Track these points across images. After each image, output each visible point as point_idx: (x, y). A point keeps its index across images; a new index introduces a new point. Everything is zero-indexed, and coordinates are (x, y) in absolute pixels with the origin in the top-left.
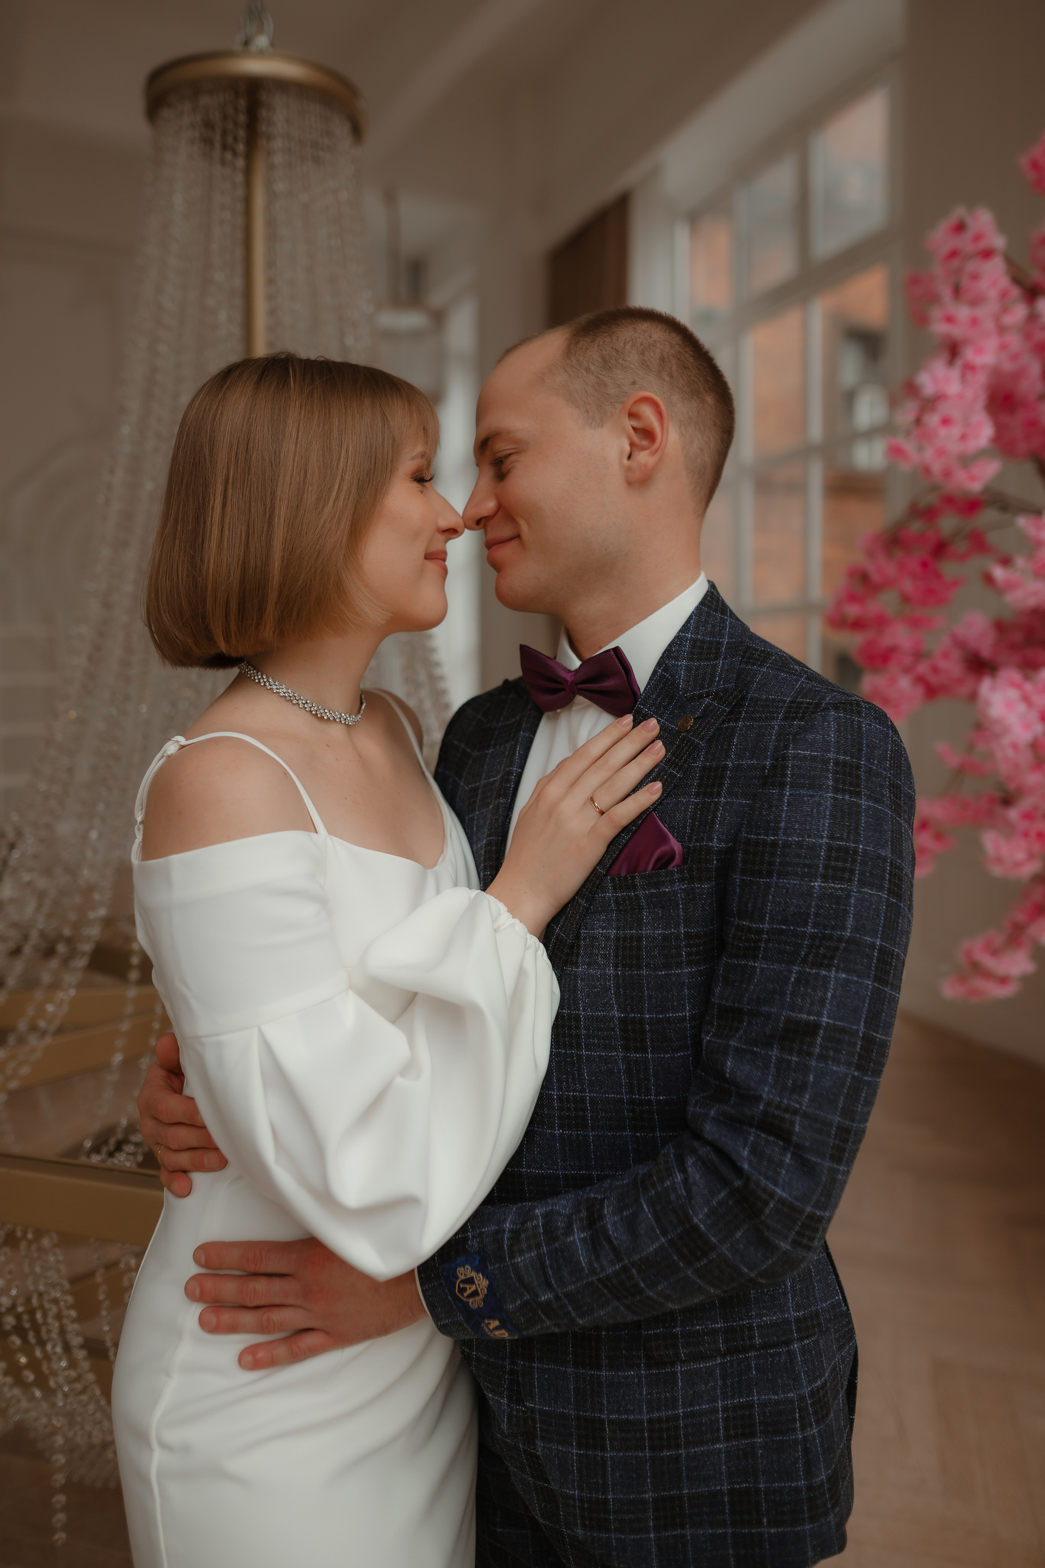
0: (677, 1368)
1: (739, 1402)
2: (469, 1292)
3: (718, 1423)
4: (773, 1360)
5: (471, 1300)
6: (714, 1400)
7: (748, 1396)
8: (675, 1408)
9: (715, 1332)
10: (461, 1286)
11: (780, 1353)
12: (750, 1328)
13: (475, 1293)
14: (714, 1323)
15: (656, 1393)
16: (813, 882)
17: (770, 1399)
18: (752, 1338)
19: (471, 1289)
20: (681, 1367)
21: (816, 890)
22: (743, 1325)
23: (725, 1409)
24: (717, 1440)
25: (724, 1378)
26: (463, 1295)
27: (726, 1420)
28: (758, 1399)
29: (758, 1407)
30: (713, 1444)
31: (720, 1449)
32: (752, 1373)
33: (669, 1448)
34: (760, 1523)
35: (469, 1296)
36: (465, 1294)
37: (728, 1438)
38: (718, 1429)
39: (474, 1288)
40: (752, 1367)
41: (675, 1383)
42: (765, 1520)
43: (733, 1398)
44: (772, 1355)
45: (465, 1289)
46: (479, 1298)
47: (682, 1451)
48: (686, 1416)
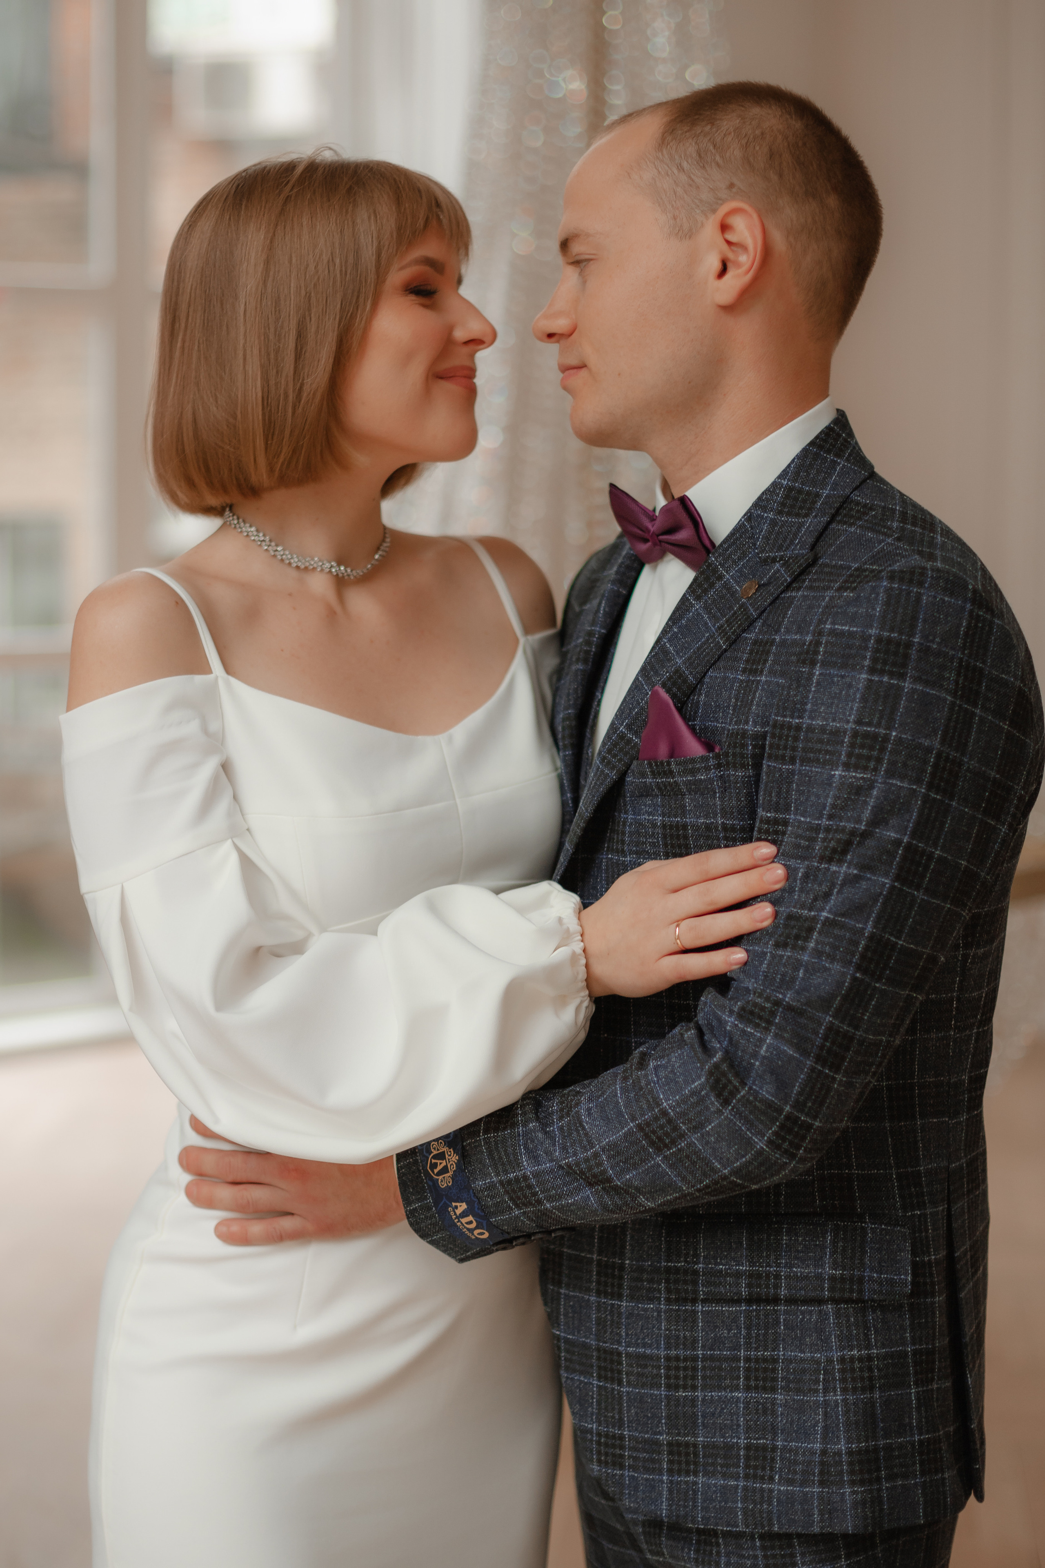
0: (698, 1306)
1: (762, 1355)
2: (439, 1168)
3: (739, 1371)
4: (804, 1318)
5: (440, 1177)
6: (737, 1347)
7: (774, 1351)
8: (694, 1349)
9: (738, 1275)
10: (433, 1161)
11: (811, 1311)
12: (777, 1276)
13: (445, 1170)
14: (739, 1265)
15: (675, 1329)
16: (835, 771)
17: (796, 1356)
18: (777, 1287)
19: (441, 1164)
20: (703, 1307)
21: (836, 779)
22: (770, 1272)
23: (748, 1359)
24: (737, 1388)
25: (748, 1328)
26: (433, 1172)
27: (747, 1370)
28: (784, 1355)
29: (783, 1362)
30: (731, 1391)
31: (738, 1398)
32: (780, 1328)
33: (685, 1388)
34: (771, 1479)
35: (439, 1173)
36: (436, 1171)
37: (748, 1388)
38: (738, 1378)
39: (444, 1163)
40: (780, 1322)
41: (695, 1321)
42: (777, 1477)
43: (756, 1349)
44: (803, 1313)
45: (435, 1165)
46: (448, 1175)
47: (698, 1393)
48: (705, 1359)
